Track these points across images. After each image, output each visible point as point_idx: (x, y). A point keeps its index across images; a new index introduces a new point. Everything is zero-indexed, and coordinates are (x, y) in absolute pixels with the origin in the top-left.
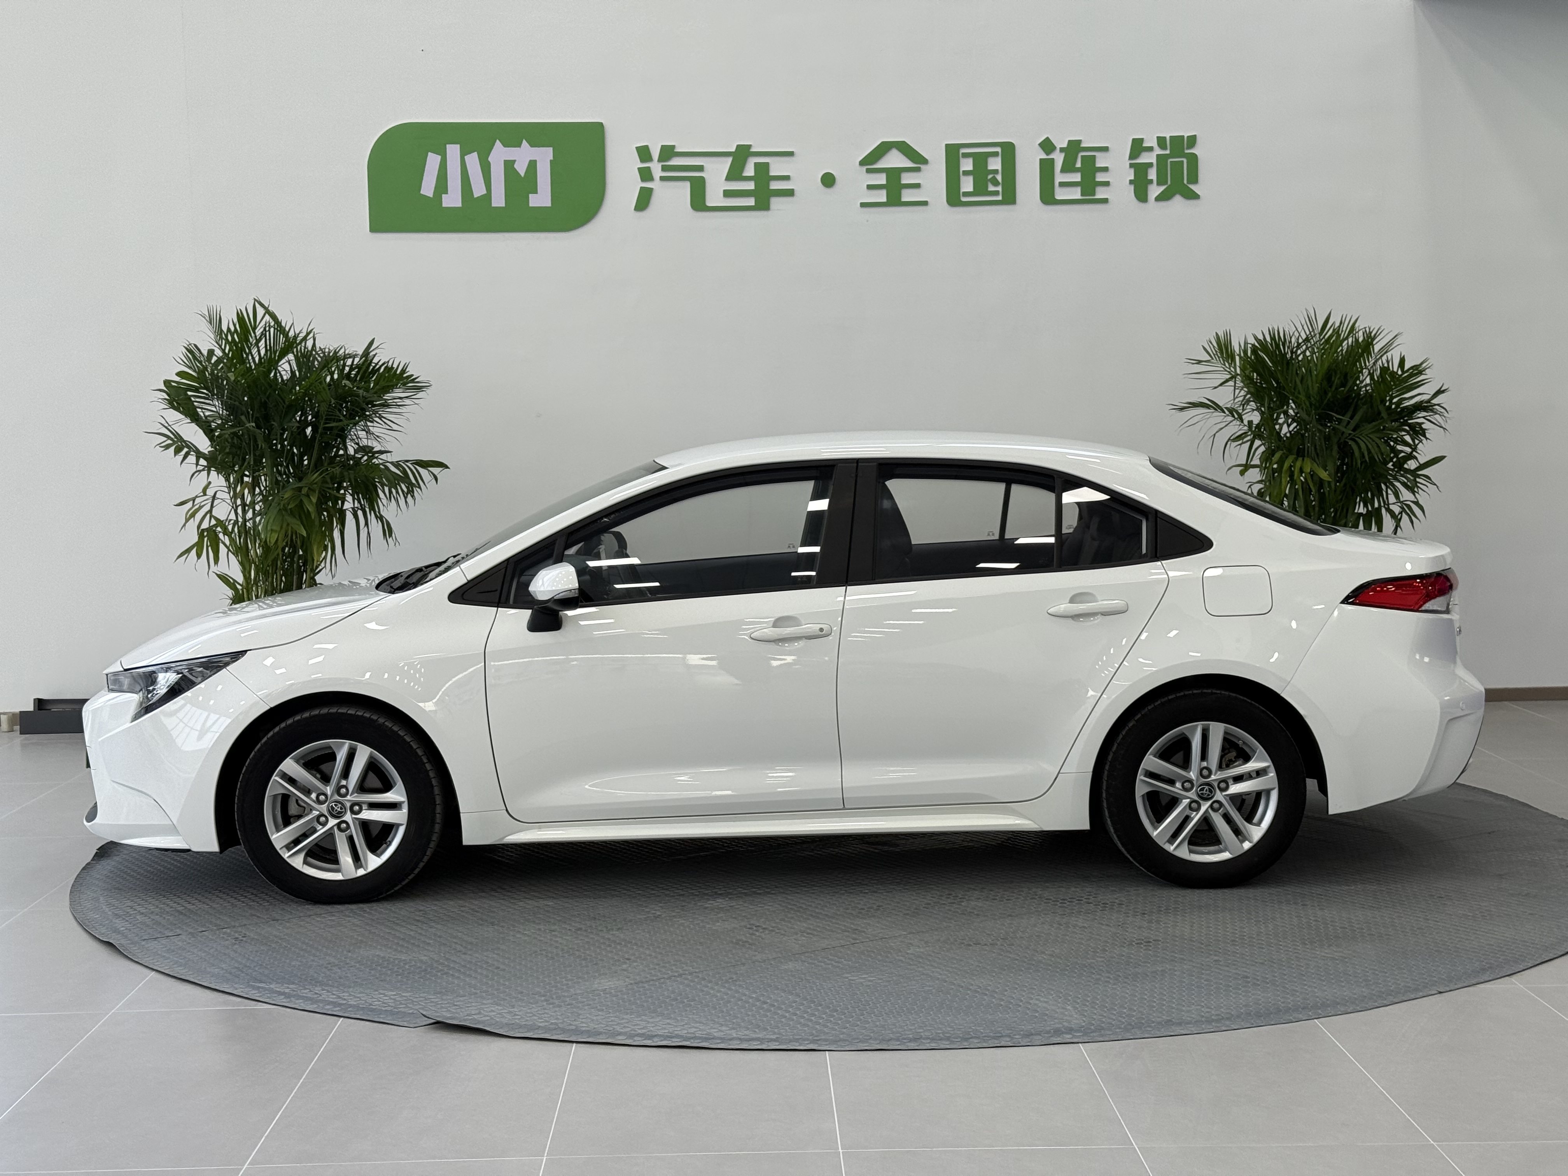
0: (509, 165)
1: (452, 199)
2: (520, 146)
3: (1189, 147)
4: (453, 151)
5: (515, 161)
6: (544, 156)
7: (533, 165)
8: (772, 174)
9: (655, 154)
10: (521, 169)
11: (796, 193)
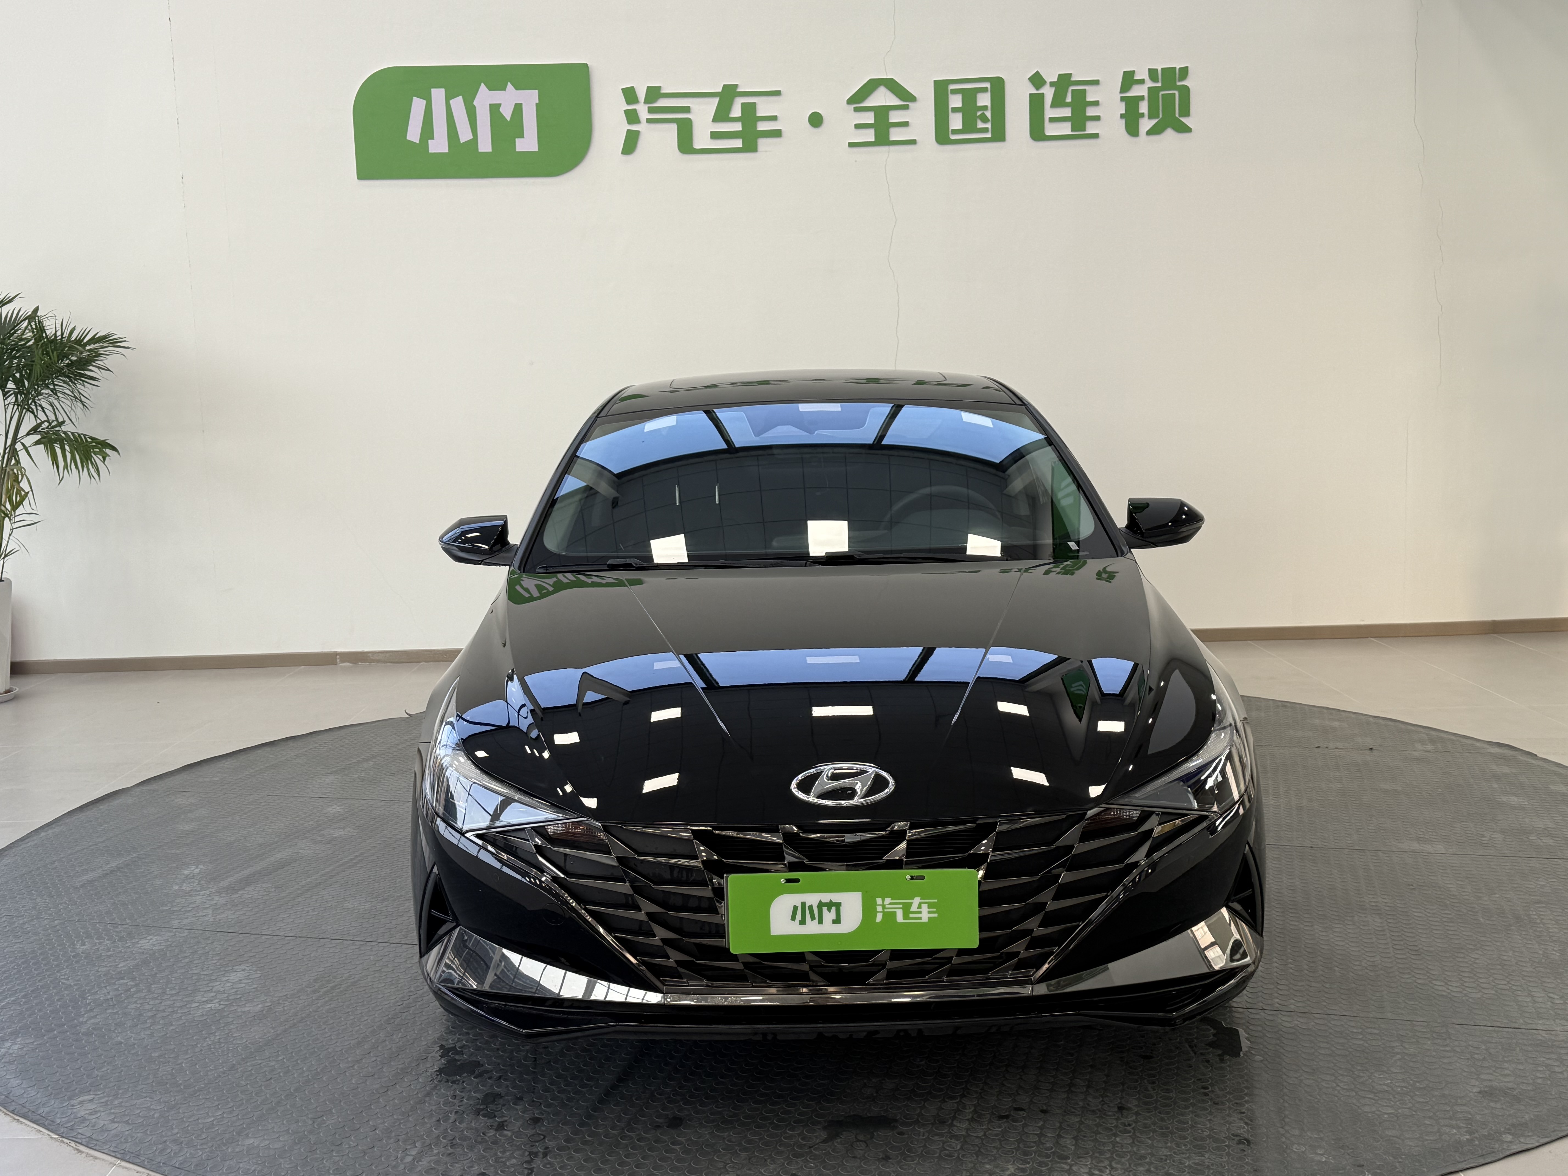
0: (495, 109)
1: (439, 145)
2: (504, 88)
3: (1181, 79)
4: (438, 95)
5: (500, 104)
6: (530, 99)
7: (518, 108)
8: (759, 114)
9: (641, 94)
10: (507, 112)
11: (783, 134)
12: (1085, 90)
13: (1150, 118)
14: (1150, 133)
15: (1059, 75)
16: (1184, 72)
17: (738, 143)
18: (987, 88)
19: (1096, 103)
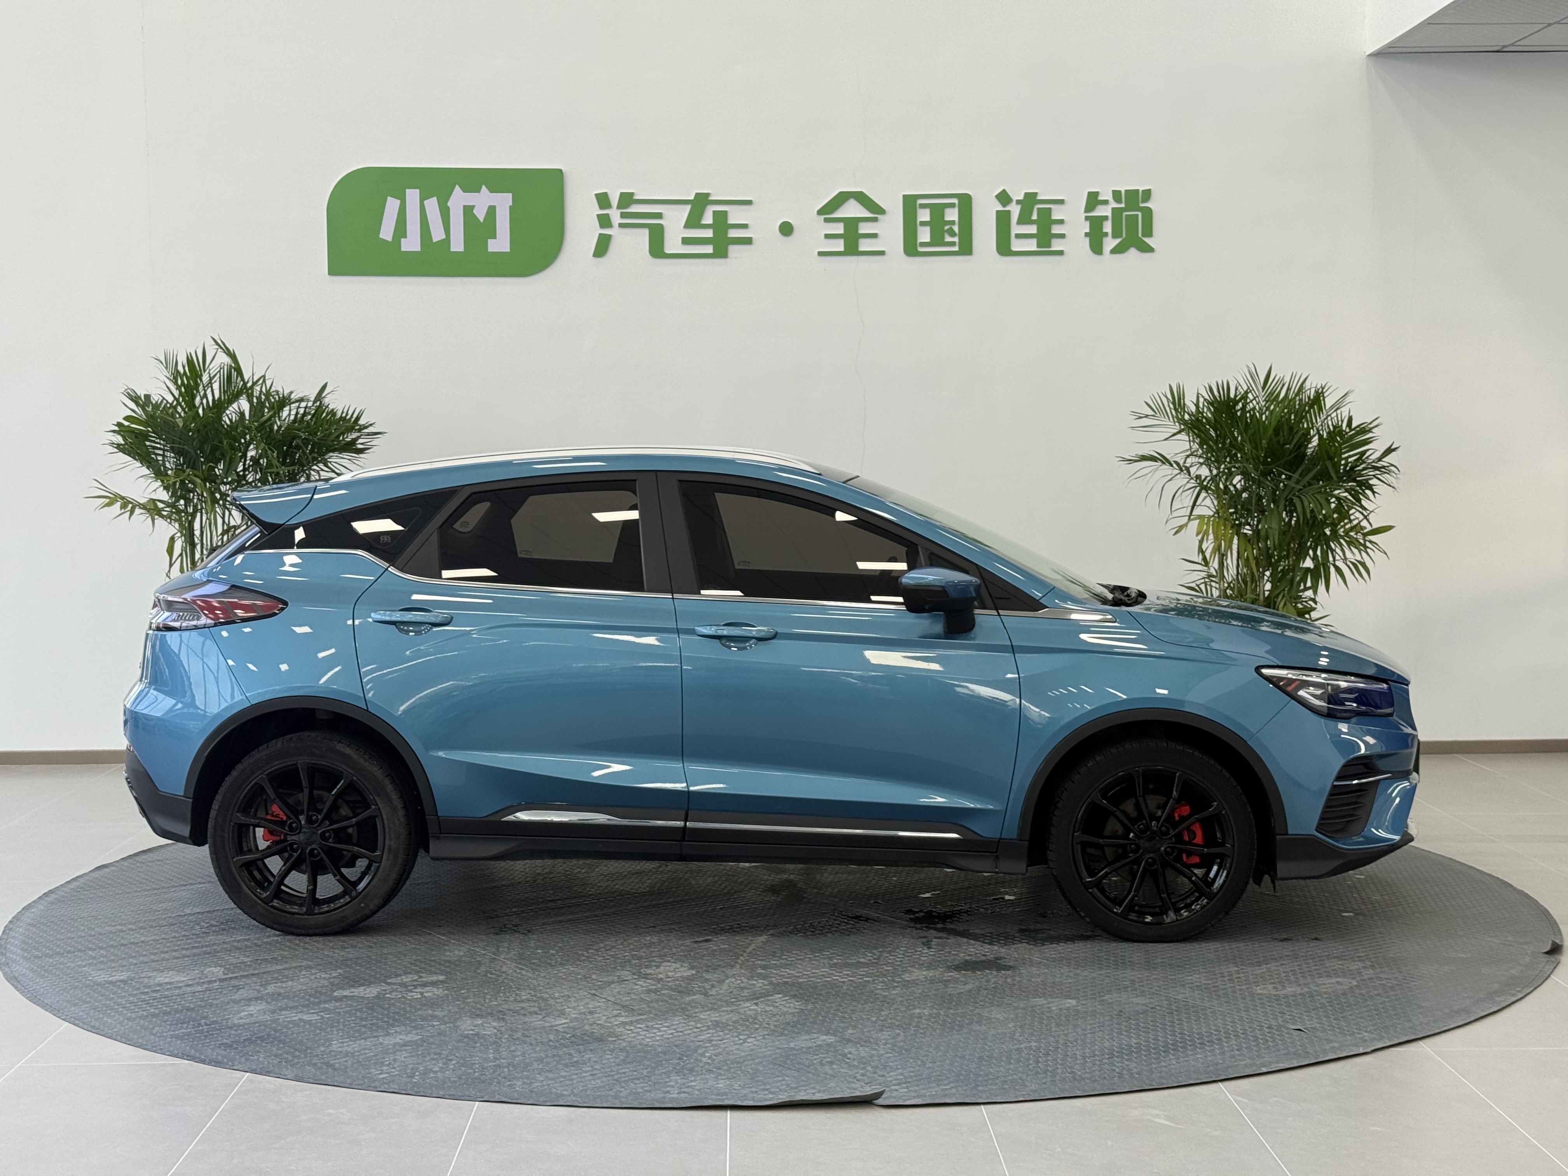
0: (468, 210)
1: (411, 243)
2: (479, 191)
3: (1144, 201)
4: (413, 195)
5: (473, 207)
6: (504, 202)
7: (492, 210)
8: (731, 221)
9: (615, 201)
10: (480, 214)
11: (754, 241)
12: (1050, 209)
13: (1115, 236)
14: (1114, 251)
15: (1026, 193)
16: (1147, 194)
17: (709, 249)
18: (954, 204)
19: (1061, 222)
